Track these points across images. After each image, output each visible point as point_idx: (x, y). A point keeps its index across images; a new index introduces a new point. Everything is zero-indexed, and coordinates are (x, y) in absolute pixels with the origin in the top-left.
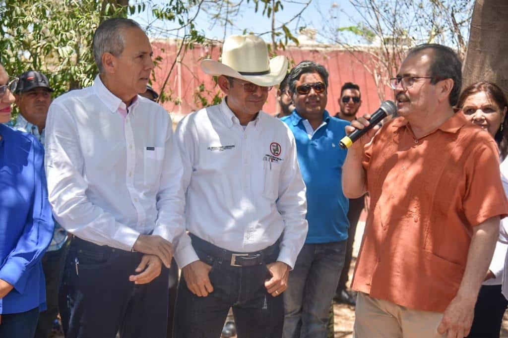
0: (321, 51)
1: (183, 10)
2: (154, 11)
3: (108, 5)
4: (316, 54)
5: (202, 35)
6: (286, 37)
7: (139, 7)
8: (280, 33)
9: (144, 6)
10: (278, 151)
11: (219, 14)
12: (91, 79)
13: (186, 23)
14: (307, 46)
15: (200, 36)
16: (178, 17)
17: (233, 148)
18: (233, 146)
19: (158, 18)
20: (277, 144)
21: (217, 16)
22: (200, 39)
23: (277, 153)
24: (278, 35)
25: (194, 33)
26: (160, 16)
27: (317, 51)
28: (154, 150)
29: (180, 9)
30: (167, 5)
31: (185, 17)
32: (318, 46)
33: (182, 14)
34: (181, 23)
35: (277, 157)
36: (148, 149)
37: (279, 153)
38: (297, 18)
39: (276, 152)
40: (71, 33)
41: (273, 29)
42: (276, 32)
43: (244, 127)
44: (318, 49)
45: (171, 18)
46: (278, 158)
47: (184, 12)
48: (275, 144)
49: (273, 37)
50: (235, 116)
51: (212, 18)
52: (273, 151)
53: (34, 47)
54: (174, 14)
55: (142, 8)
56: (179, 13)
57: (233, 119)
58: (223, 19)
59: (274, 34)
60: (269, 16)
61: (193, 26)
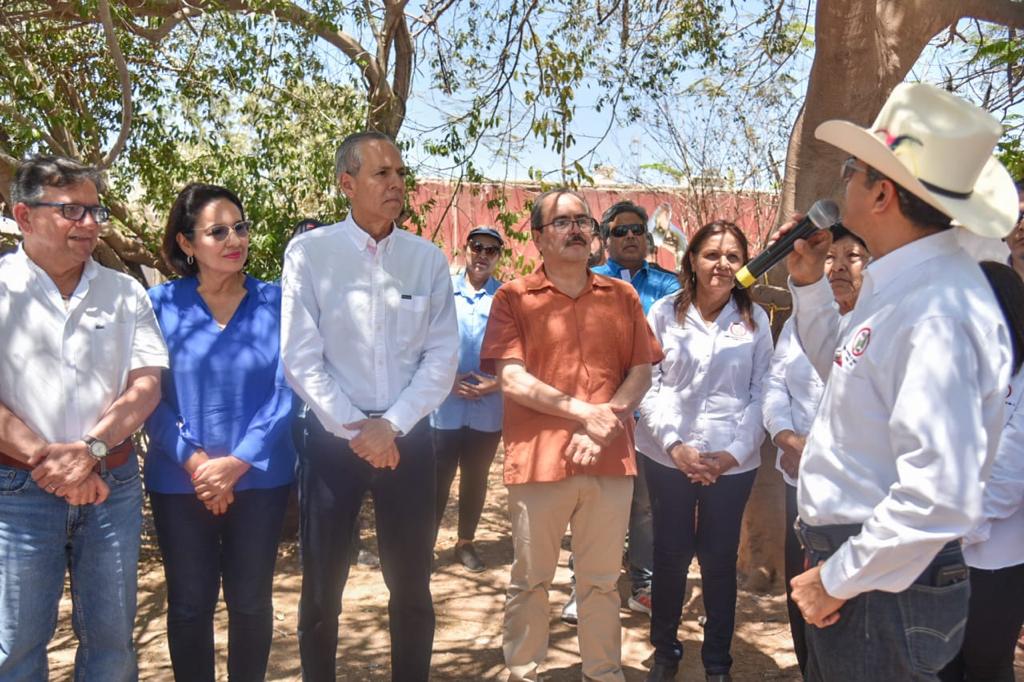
1: (459, 147)
2: (425, 147)
4: (614, 196)
5: (481, 174)
6: (579, 176)
7: (408, 143)
9: (414, 143)
11: (501, 150)
13: (462, 160)
14: (604, 186)
15: (478, 175)
16: (452, 155)
21: (498, 152)
22: (479, 179)
24: (569, 173)
25: (471, 172)
26: (432, 152)
27: (615, 193)
28: (411, 299)
29: (455, 145)
30: (442, 141)
31: (460, 154)
32: (616, 187)
33: (458, 151)
34: (456, 160)
36: (404, 297)
38: (591, 154)
41: (564, 167)
42: (567, 169)
44: (616, 190)
45: (445, 154)
47: (460, 150)
49: (564, 176)
54: (449, 151)
56: (454, 149)
58: (506, 155)
59: (565, 172)
60: (559, 152)
61: (471, 164)
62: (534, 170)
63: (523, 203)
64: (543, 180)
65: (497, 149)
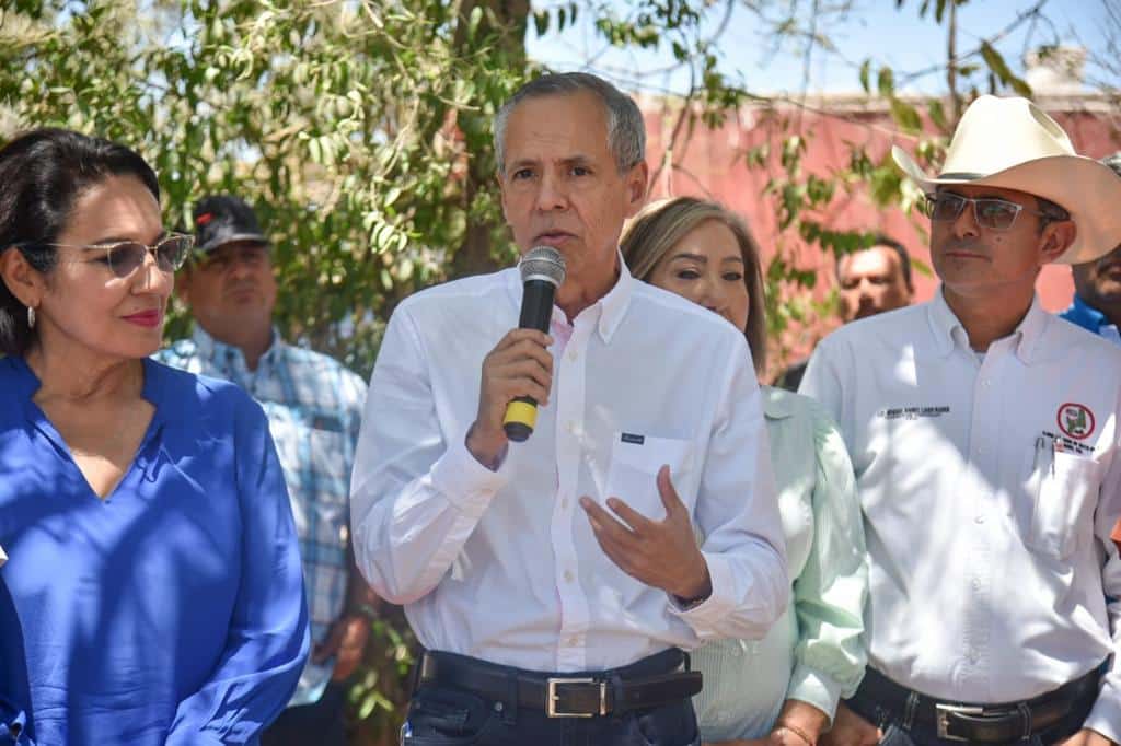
0: (1103, 114)
1: (685, 18)
2: (600, 24)
3: (477, 13)
4: (1085, 125)
5: (736, 86)
6: (992, 79)
7: (562, 15)
8: (975, 69)
9: (574, 10)
10: (1084, 426)
11: (791, 21)
12: (398, 227)
13: (693, 51)
14: (1056, 98)
15: (730, 90)
16: (668, 38)
17: (944, 414)
18: (946, 410)
19: (613, 41)
20: (1083, 409)
21: (785, 28)
22: (732, 98)
23: (1081, 432)
24: (965, 72)
25: (712, 82)
26: (617, 34)
27: (1086, 114)
28: (642, 443)
29: (677, 14)
30: (642, 5)
31: (688, 36)
32: (1094, 98)
33: (683, 28)
34: (680, 53)
35: (1078, 441)
36: (627, 438)
37: (1086, 431)
38: (1029, 22)
39: (1078, 429)
40: (349, 99)
41: (952, 56)
42: (960, 64)
43: (982, 355)
44: (1091, 107)
45: (650, 40)
46: (1081, 446)
47: (688, 24)
48: (1077, 409)
49: (951, 81)
50: (960, 325)
51: (768, 36)
52: (1066, 427)
53: (274, 137)
54: (658, 30)
55: (567, 16)
56: (672, 25)
57: (953, 333)
58: (805, 34)
59: (954, 71)
60: (939, 18)
61: (712, 62)
62: (875, 68)
63: (845, 161)
64: (899, 94)
65: (782, 18)
